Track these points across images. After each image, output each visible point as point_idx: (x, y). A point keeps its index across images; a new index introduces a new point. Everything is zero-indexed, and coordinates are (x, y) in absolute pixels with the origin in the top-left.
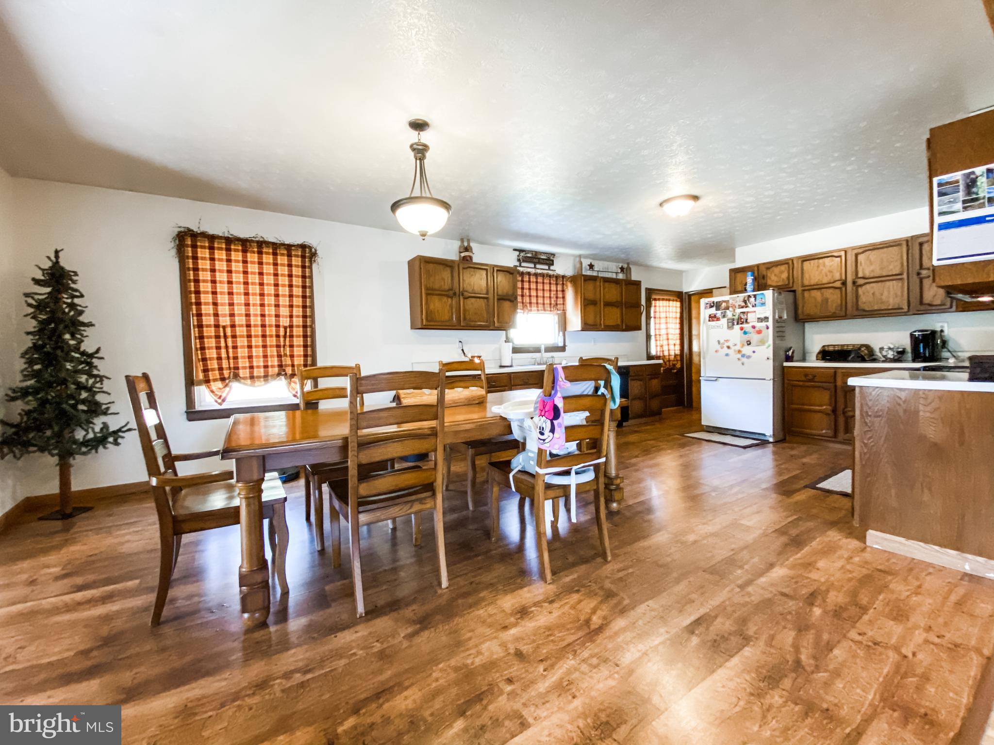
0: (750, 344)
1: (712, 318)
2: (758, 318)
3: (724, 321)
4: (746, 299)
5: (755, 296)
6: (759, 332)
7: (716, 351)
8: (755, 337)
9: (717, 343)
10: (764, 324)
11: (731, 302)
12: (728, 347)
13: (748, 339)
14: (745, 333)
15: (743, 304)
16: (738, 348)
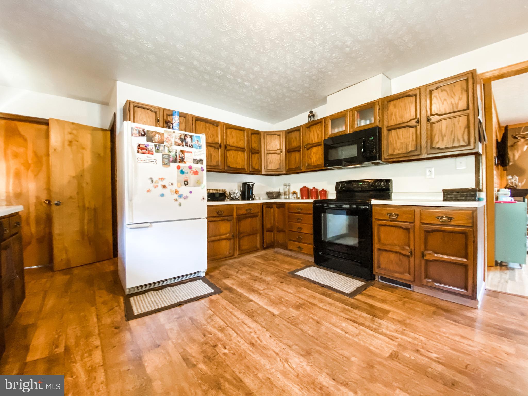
0: (187, 184)
1: (142, 149)
2: (194, 160)
3: (158, 156)
4: (183, 137)
5: (191, 137)
6: (196, 173)
7: (148, 191)
8: (192, 178)
9: (150, 181)
10: (199, 166)
11: (166, 135)
12: (164, 187)
13: (186, 179)
14: (182, 172)
15: (180, 142)
16: (175, 187)
